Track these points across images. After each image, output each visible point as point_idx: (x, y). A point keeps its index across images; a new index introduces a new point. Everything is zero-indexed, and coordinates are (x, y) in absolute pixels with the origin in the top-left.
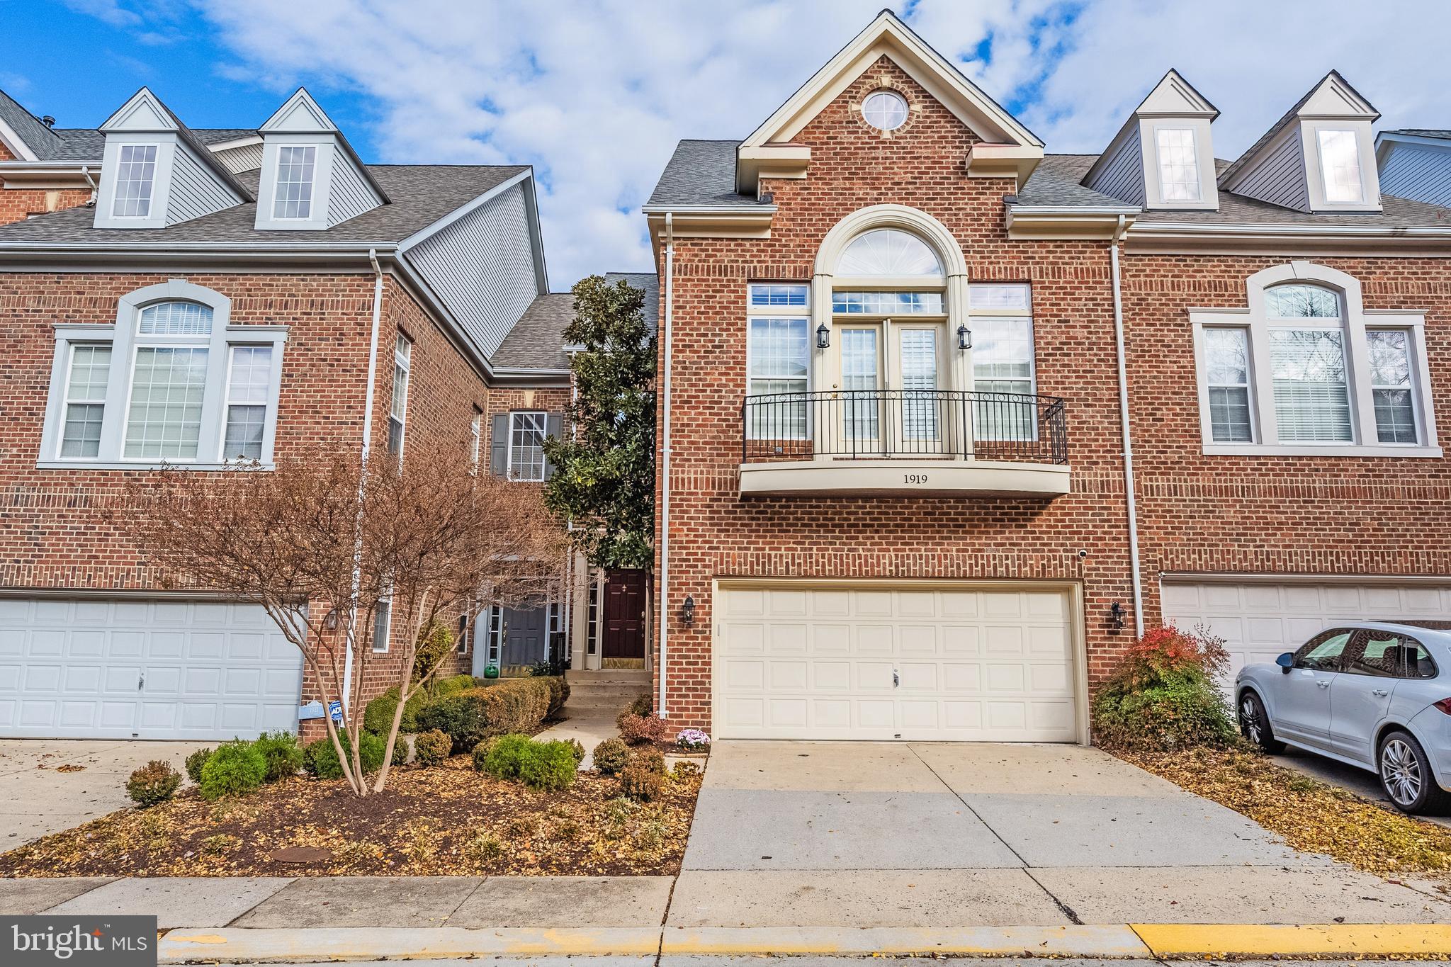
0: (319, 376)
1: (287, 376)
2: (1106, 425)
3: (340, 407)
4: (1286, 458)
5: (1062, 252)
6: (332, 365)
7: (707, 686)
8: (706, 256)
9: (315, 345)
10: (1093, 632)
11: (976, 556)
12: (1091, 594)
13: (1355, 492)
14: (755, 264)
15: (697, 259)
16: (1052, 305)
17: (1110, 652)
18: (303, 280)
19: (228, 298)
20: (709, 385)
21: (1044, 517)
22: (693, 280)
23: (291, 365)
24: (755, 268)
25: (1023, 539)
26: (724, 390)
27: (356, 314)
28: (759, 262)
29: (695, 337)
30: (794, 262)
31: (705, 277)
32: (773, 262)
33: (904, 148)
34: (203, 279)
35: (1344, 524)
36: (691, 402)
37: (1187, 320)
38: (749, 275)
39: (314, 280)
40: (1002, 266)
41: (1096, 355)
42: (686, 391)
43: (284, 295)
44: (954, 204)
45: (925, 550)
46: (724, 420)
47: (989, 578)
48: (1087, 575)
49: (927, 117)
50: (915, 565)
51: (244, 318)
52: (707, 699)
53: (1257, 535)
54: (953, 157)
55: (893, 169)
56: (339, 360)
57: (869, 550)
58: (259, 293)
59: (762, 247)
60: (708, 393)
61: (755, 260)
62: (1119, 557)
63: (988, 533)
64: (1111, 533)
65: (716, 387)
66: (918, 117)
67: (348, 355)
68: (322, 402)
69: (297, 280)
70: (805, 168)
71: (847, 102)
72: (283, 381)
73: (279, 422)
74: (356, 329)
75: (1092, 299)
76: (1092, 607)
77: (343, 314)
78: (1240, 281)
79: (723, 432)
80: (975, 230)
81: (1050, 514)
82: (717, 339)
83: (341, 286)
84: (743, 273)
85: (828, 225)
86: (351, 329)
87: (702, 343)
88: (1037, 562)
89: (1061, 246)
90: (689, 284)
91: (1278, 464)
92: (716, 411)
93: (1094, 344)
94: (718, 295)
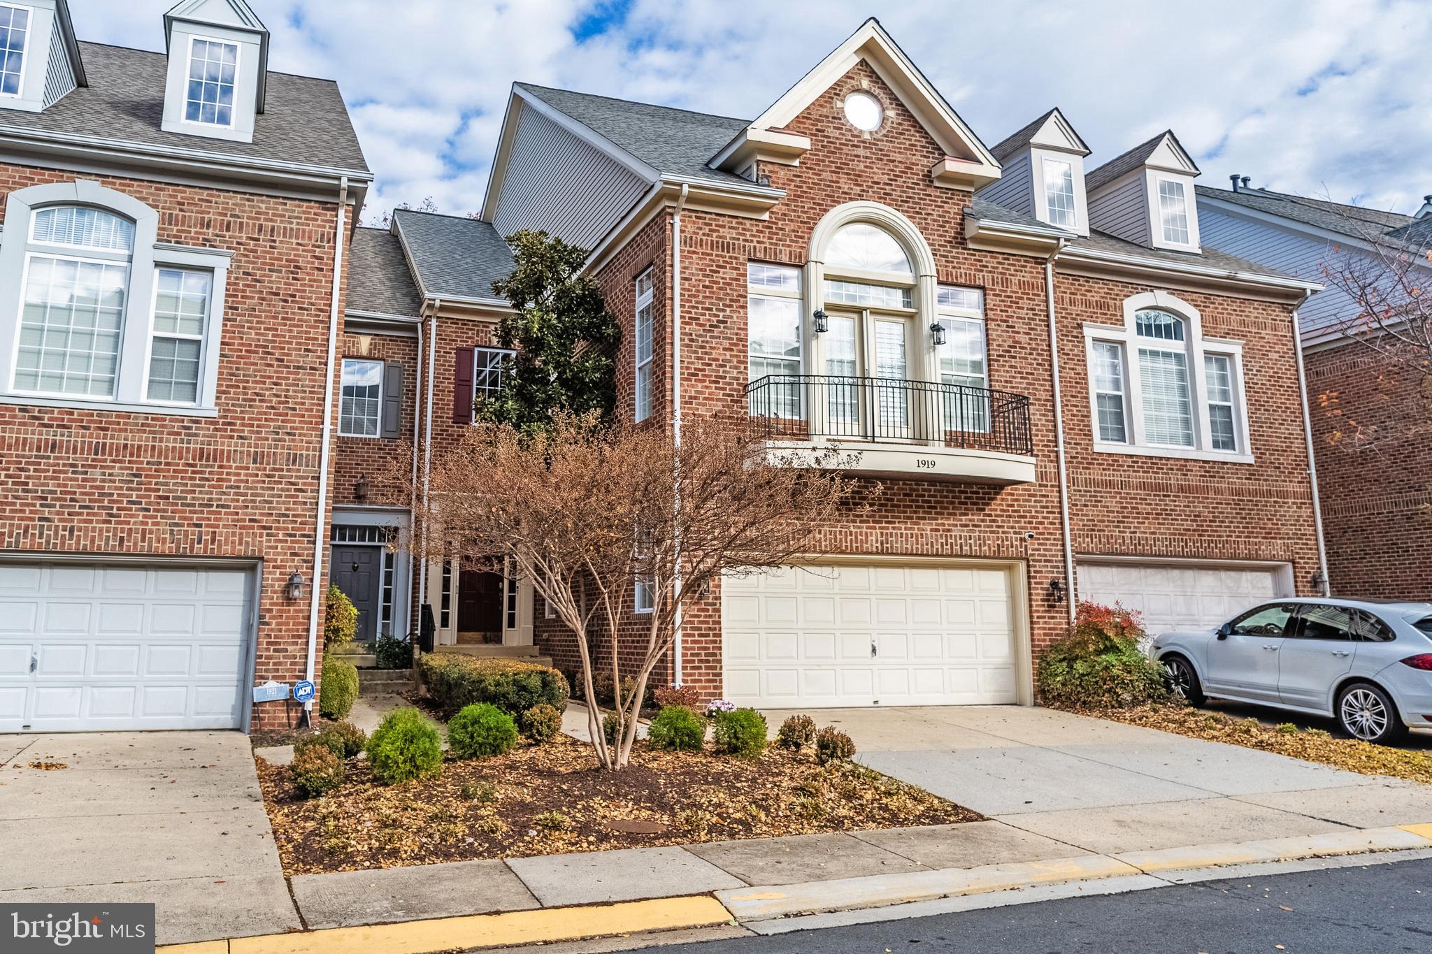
0: (270, 311)
1: (231, 308)
2: (1044, 422)
3: (296, 349)
4: (1151, 458)
5: (1009, 264)
6: (286, 301)
7: (718, 657)
8: (710, 230)
9: (264, 276)
10: (1037, 606)
11: (946, 536)
12: (1035, 572)
13: (1197, 489)
14: (755, 244)
15: (701, 232)
16: (1002, 311)
17: (1049, 623)
18: (248, 200)
19: (154, 211)
20: (714, 360)
21: (998, 502)
22: (698, 253)
23: (236, 296)
24: (755, 247)
25: (983, 521)
26: (728, 365)
27: (313, 246)
28: (758, 242)
29: (700, 311)
30: (789, 246)
31: (709, 251)
32: (771, 244)
33: (881, 150)
34: (120, 184)
35: (1190, 516)
36: (697, 375)
37: (1081, 333)
38: (750, 254)
39: (262, 202)
40: (963, 271)
41: (1035, 359)
42: (693, 363)
43: (225, 215)
44: (924, 209)
45: (906, 529)
46: (729, 395)
47: (957, 556)
48: (1032, 555)
49: (900, 124)
50: (897, 542)
51: (175, 236)
52: (718, 671)
53: (1132, 523)
54: (922, 166)
55: (872, 168)
56: (294, 296)
57: (859, 527)
58: (194, 209)
59: (761, 228)
60: (714, 367)
61: (755, 239)
62: (1055, 539)
63: (955, 514)
64: (1048, 518)
65: (721, 362)
66: (892, 123)
67: (304, 291)
68: (274, 342)
69: (241, 199)
70: (798, 156)
71: (832, 98)
72: (226, 313)
73: (222, 362)
74: (313, 263)
75: (1033, 310)
76: (1036, 583)
77: (298, 244)
78: (1118, 303)
79: (728, 406)
80: (941, 236)
81: (1003, 500)
82: (721, 314)
83: (296, 213)
84: (744, 251)
85: (818, 215)
86: (308, 262)
87: (708, 317)
88: (994, 542)
89: (1008, 259)
90: (694, 256)
91: (1145, 463)
92: (721, 385)
93: (1034, 349)
94: (722, 270)
